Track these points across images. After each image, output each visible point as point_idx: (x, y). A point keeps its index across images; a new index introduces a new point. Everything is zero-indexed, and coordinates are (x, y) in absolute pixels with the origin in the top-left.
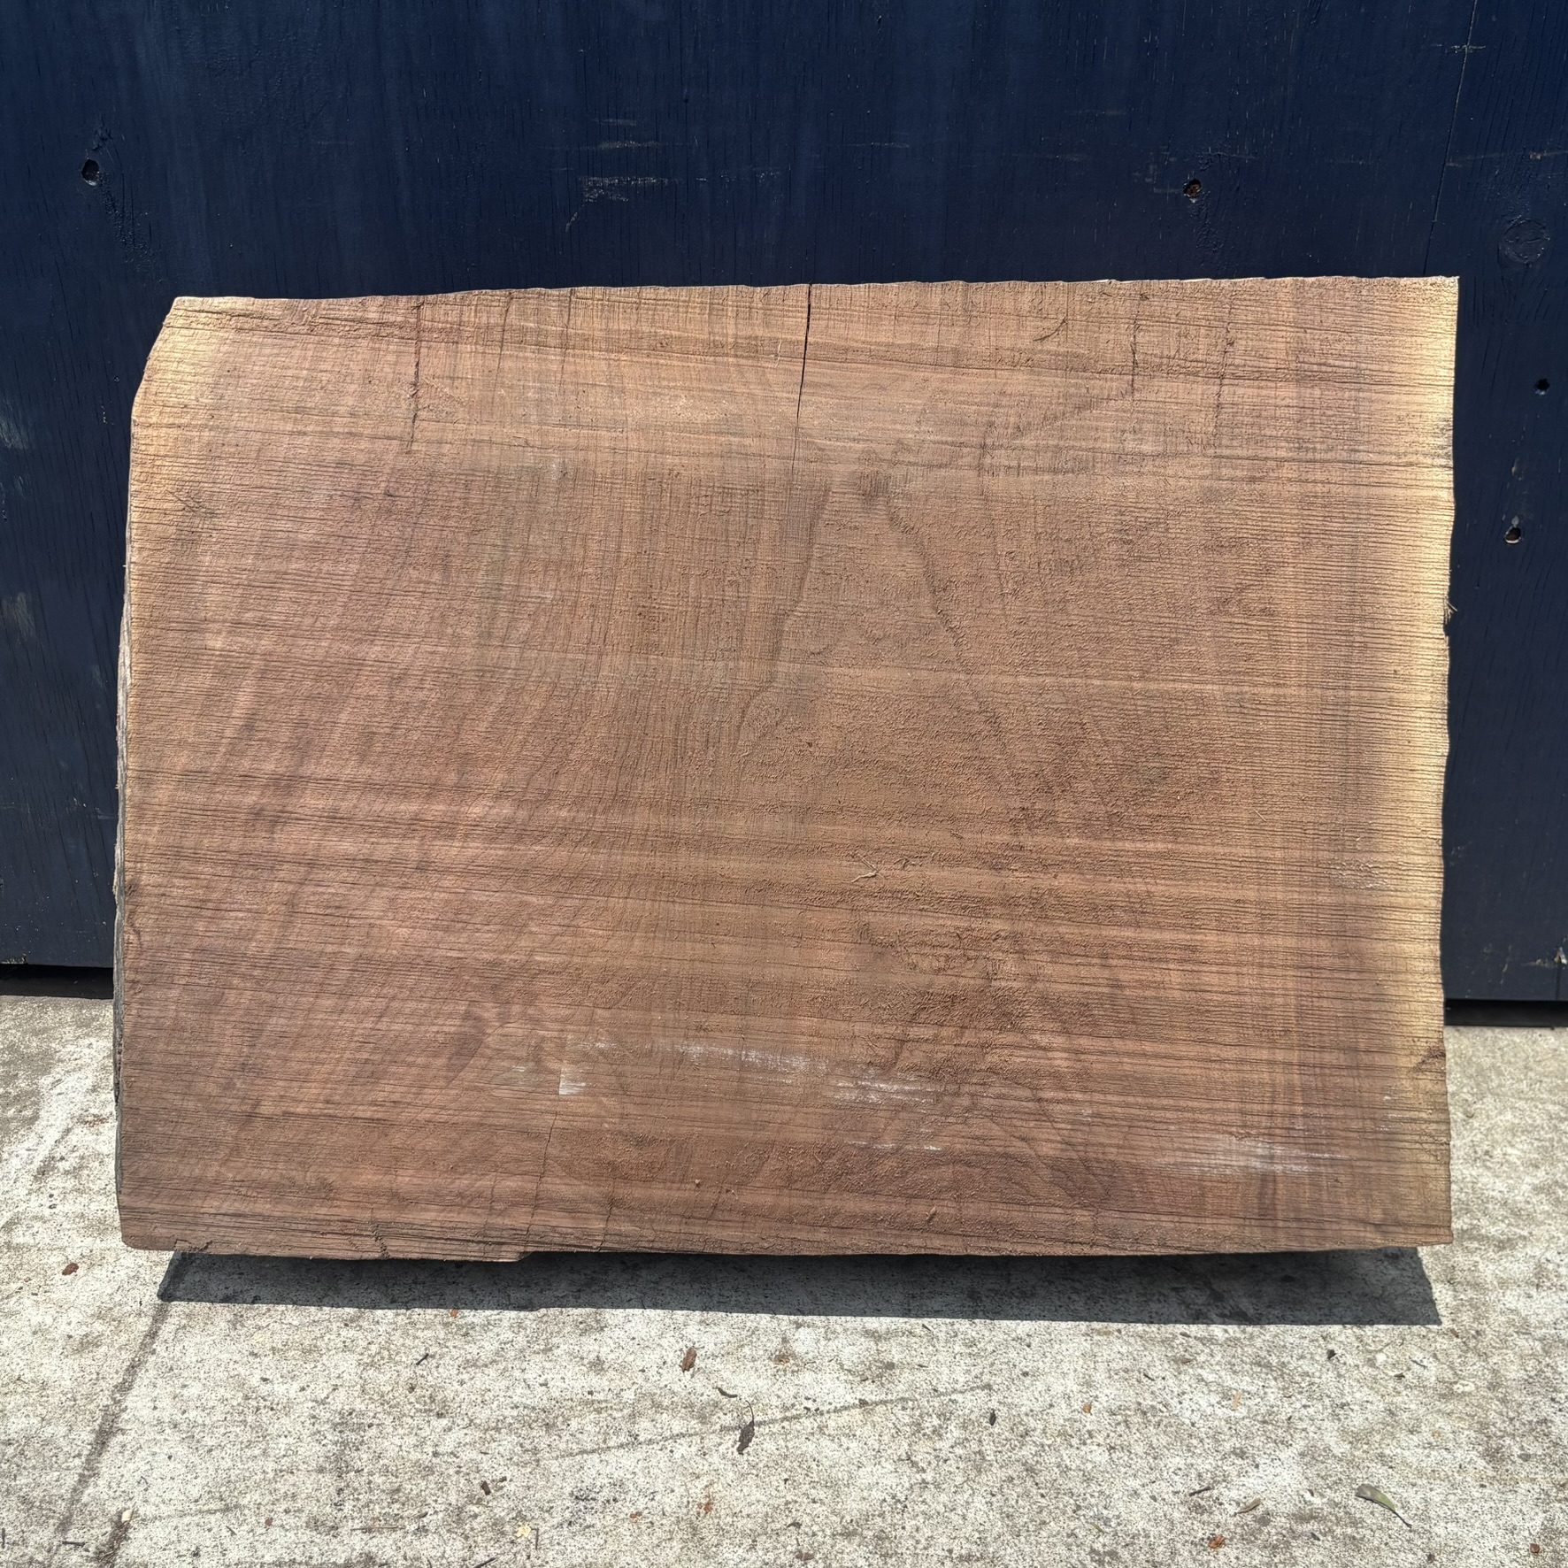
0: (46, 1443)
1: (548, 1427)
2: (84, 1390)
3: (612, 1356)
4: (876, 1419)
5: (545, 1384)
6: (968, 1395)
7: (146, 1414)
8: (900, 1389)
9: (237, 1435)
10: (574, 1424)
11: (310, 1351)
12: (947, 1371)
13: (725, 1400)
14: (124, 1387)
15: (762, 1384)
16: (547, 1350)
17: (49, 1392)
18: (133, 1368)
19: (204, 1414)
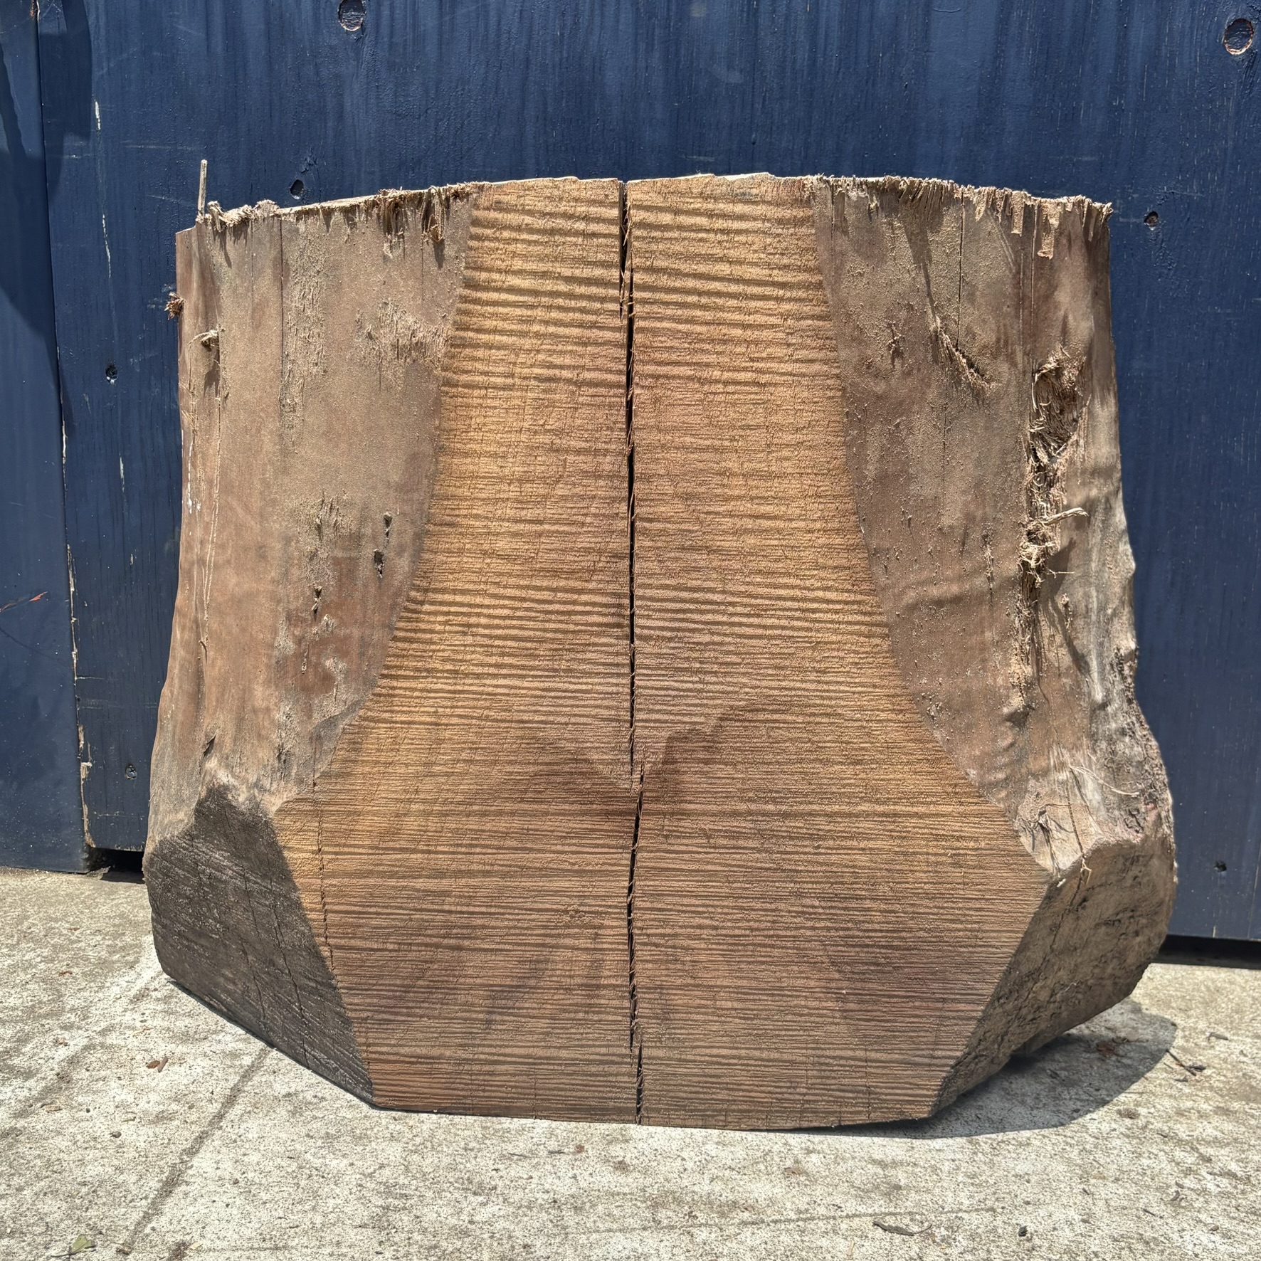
0: (117, 1186)
1: (577, 1209)
2: (156, 1150)
3: (636, 1161)
5: (574, 1177)
6: (974, 1214)
7: (209, 1171)
8: (908, 1206)
9: (290, 1194)
11: (360, 1138)
14: (192, 1152)
15: (778, 1191)
17: (125, 1150)
18: (201, 1139)
19: (261, 1176)
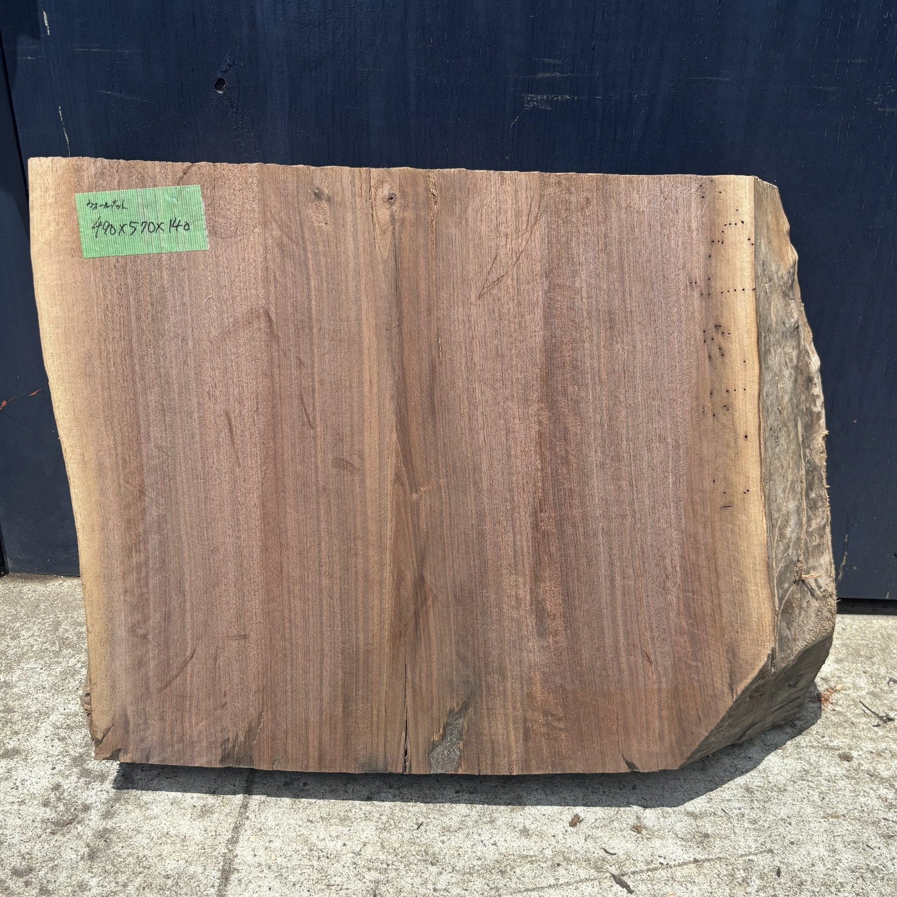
0: (192, 877)
1: (503, 872)
2: (209, 842)
3: (533, 826)
4: (705, 871)
5: (495, 844)
6: (760, 856)
7: (249, 859)
8: (716, 852)
9: (309, 875)
10: (518, 870)
11: (345, 819)
12: (743, 840)
13: (609, 857)
14: (233, 841)
15: (630, 846)
16: (492, 821)
17: (188, 843)
18: (236, 829)
19: (286, 860)
